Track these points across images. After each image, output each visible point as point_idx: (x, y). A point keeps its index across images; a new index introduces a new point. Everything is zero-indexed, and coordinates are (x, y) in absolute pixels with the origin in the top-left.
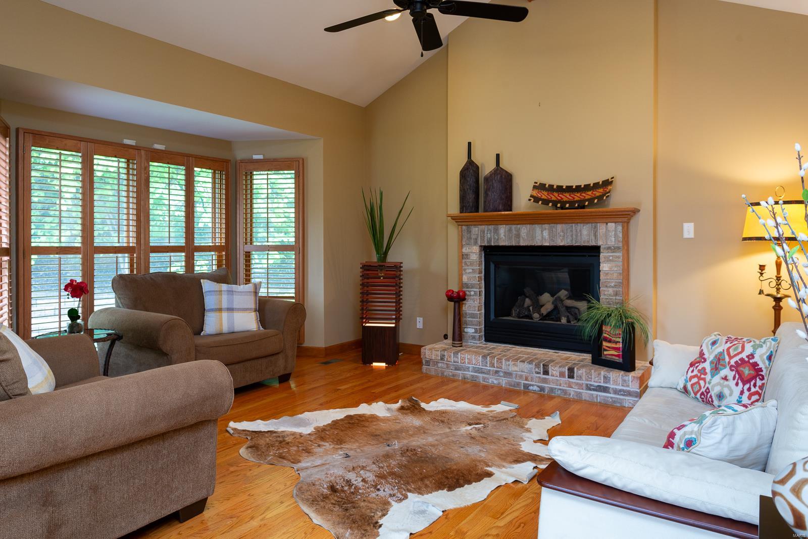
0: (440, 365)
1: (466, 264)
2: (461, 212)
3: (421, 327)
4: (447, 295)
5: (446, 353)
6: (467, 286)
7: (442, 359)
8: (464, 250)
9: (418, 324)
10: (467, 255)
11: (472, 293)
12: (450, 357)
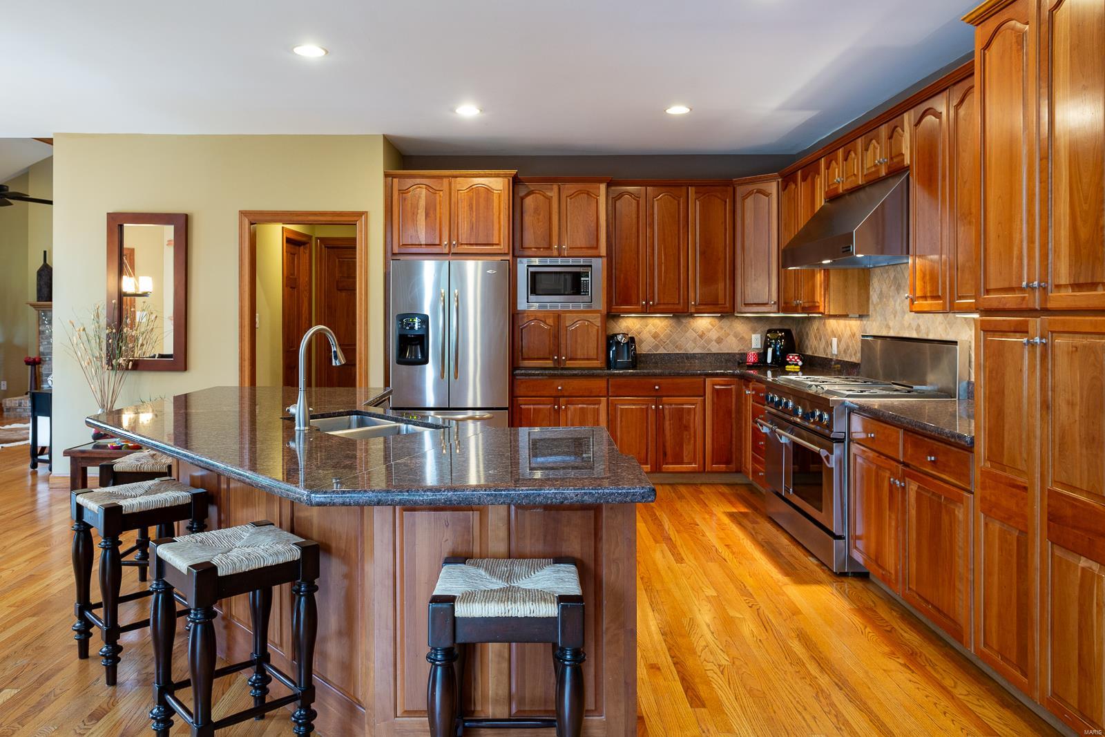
0: (18, 410)
1: (42, 338)
2: (38, 301)
3: (5, 389)
4: (25, 361)
5: (23, 401)
6: (43, 354)
7: (20, 406)
8: (40, 328)
9: (2, 386)
10: (43, 332)
11: (47, 359)
12: (26, 403)
